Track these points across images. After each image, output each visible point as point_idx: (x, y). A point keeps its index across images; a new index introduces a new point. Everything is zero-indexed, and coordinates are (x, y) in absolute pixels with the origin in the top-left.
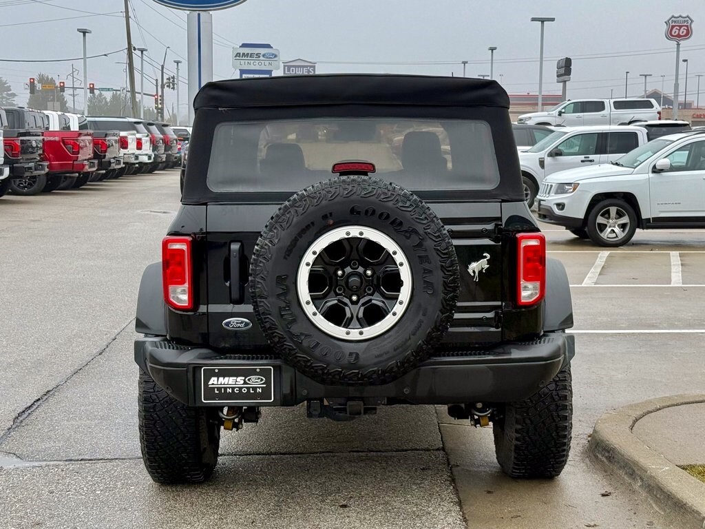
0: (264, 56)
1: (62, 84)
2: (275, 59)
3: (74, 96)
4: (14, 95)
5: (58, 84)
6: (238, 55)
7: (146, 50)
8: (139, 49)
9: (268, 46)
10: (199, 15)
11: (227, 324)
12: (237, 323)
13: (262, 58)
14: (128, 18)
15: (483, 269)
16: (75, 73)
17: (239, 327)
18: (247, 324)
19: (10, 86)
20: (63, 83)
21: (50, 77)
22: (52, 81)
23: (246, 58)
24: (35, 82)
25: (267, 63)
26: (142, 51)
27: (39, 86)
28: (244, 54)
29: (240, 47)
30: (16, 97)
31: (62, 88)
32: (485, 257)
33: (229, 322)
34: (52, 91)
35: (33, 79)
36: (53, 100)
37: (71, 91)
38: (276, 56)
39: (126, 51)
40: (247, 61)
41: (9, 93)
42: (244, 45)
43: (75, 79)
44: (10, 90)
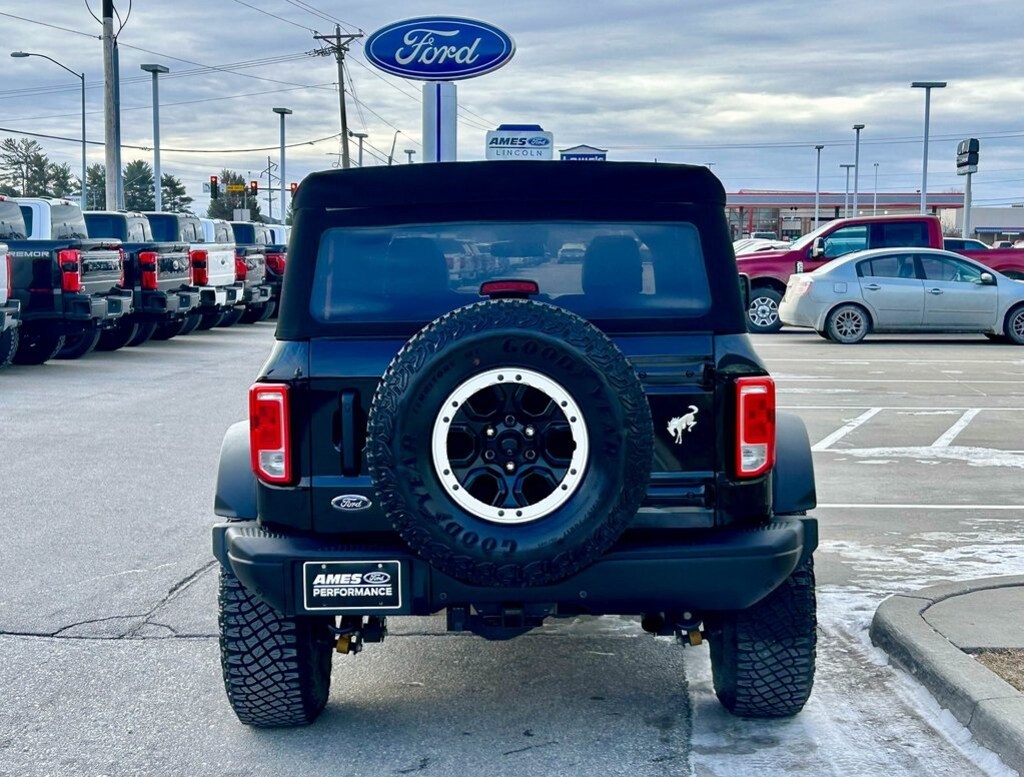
0: (530, 142)
1: (254, 185)
2: (546, 146)
3: (270, 200)
4: (189, 200)
5: (248, 185)
6: (494, 141)
7: (366, 136)
8: (357, 135)
9: (537, 128)
10: (439, 86)
11: (339, 503)
12: (352, 502)
13: (527, 145)
14: (342, 91)
15: (687, 426)
16: (272, 169)
17: (354, 507)
18: (364, 503)
19: (184, 187)
20: (256, 183)
21: (238, 175)
22: (241, 181)
23: (505, 145)
24: (219, 182)
25: (535, 151)
26: (361, 137)
27: (223, 188)
28: (502, 139)
29: (498, 129)
30: (192, 203)
31: (255, 191)
32: (692, 410)
33: (340, 501)
34: (241, 194)
35: (216, 178)
36: (242, 207)
37: (266, 194)
38: (547, 142)
39: (340, 137)
40: (506, 150)
41: (183, 196)
42: (504, 128)
43: (272, 178)
44: (184, 193)
